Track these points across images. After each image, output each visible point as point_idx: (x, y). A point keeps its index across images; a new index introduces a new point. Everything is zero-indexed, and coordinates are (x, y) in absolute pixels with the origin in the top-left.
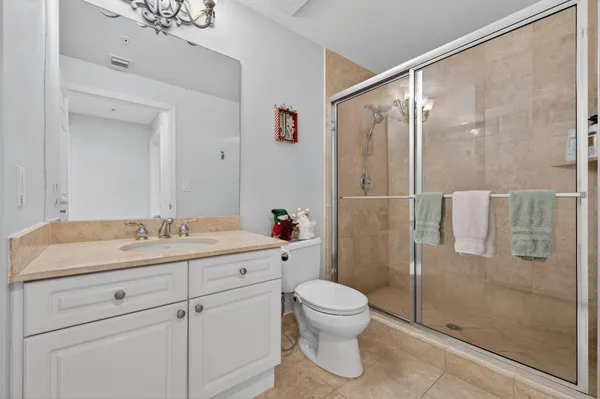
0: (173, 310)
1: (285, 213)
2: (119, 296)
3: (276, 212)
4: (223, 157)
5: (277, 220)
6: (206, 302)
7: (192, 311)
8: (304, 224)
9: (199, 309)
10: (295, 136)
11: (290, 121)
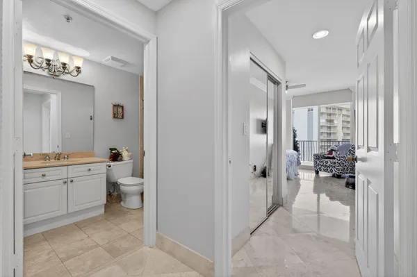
0: (61, 182)
1: (115, 149)
2: (44, 176)
3: (111, 149)
4: (91, 119)
5: (111, 152)
6: (74, 179)
7: (69, 182)
8: (125, 154)
9: (72, 181)
10: (123, 115)
11: (120, 110)
